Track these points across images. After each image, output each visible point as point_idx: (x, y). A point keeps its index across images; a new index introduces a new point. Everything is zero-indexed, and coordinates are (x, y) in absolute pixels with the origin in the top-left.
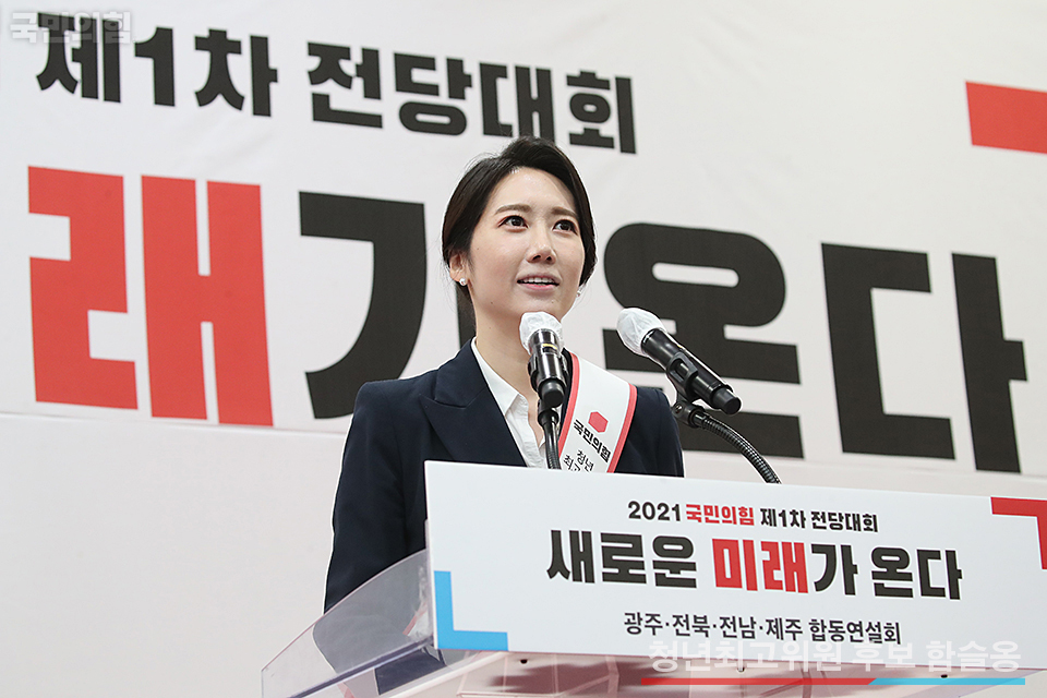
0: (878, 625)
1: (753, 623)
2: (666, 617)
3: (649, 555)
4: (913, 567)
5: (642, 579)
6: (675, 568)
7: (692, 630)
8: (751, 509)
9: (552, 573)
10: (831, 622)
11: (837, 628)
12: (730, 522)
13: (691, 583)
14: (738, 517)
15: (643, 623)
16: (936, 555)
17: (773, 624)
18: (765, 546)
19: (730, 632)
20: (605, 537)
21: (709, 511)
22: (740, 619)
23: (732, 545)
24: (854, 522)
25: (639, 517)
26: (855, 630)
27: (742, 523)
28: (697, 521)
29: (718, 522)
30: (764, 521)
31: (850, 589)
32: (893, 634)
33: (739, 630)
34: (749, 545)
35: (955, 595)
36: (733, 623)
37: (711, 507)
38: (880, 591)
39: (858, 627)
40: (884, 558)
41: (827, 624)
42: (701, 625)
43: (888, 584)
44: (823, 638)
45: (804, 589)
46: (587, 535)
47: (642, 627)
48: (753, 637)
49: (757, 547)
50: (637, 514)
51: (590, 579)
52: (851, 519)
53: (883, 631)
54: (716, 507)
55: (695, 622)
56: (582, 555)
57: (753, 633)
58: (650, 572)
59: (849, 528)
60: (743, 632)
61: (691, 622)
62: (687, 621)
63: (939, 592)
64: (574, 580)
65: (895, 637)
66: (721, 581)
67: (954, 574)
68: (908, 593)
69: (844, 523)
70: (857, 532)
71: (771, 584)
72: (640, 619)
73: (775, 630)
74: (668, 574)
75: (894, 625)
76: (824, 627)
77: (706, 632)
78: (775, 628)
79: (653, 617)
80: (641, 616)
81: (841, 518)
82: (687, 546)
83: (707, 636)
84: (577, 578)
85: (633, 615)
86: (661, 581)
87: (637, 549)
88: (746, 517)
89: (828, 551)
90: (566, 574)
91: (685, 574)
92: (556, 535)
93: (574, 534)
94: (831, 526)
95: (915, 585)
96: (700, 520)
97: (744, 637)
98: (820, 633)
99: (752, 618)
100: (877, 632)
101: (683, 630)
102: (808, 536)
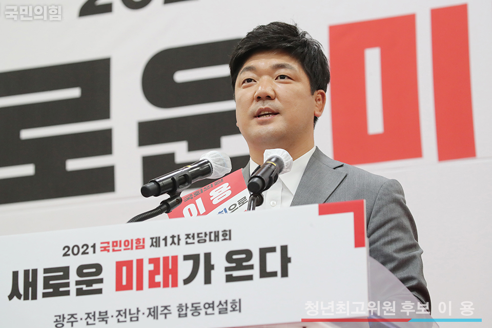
0: (226, 302)
1: (138, 311)
2: (81, 315)
3: (73, 277)
4: (255, 261)
5: (67, 293)
6: (89, 283)
7: (97, 320)
8: (144, 239)
9: (10, 297)
10: (193, 304)
11: (196, 307)
12: (129, 249)
13: (99, 291)
14: (135, 245)
15: (66, 320)
16: (273, 250)
17: (152, 310)
18: (151, 261)
19: (121, 319)
20: (46, 271)
21: (115, 244)
22: (130, 310)
23: (129, 264)
24: (215, 236)
25: (69, 255)
26: (209, 307)
27: (137, 248)
28: (106, 252)
29: (120, 250)
30: (152, 245)
31: (208, 280)
32: (236, 306)
33: (128, 317)
34: (140, 262)
35: (285, 273)
36: (125, 313)
37: (117, 242)
38: (230, 279)
39: (211, 305)
40: (235, 257)
41: (189, 305)
42: (104, 317)
43: (236, 274)
44: (186, 315)
45: (175, 284)
46: (35, 272)
47: (65, 323)
48: (137, 320)
49: (146, 263)
50: (68, 253)
51: (34, 297)
52: (213, 235)
53: (229, 305)
54: (120, 241)
55: (100, 315)
56: (31, 283)
57: (137, 317)
58: (73, 288)
59: (210, 240)
60: (131, 318)
61: (97, 315)
62: (94, 316)
63: (274, 274)
64: (24, 299)
65: (238, 308)
66: (119, 287)
67: (285, 260)
68: (250, 278)
69: (207, 238)
70: (217, 243)
71: (153, 284)
72: (64, 318)
73: (153, 314)
74: (84, 287)
75: (238, 300)
76: (187, 308)
77: (106, 321)
78: (153, 313)
79: (72, 316)
80: (65, 316)
81: (206, 234)
82: (98, 268)
83: (107, 323)
84: (26, 298)
85: (60, 316)
86: (80, 292)
87: (66, 276)
88: (140, 244)
89: (195, 258)
90: (19, 297)
91: (96, 286)
92: (15, 274)
93: (26, 272)
94: (199, 242)
95: (256, 272)
96: (108, 251)
97: (131, 320)
98: (184, 312)
99: (138, 309)
100: (225, 306)
101: (91, 321)
102: (181, 250)
